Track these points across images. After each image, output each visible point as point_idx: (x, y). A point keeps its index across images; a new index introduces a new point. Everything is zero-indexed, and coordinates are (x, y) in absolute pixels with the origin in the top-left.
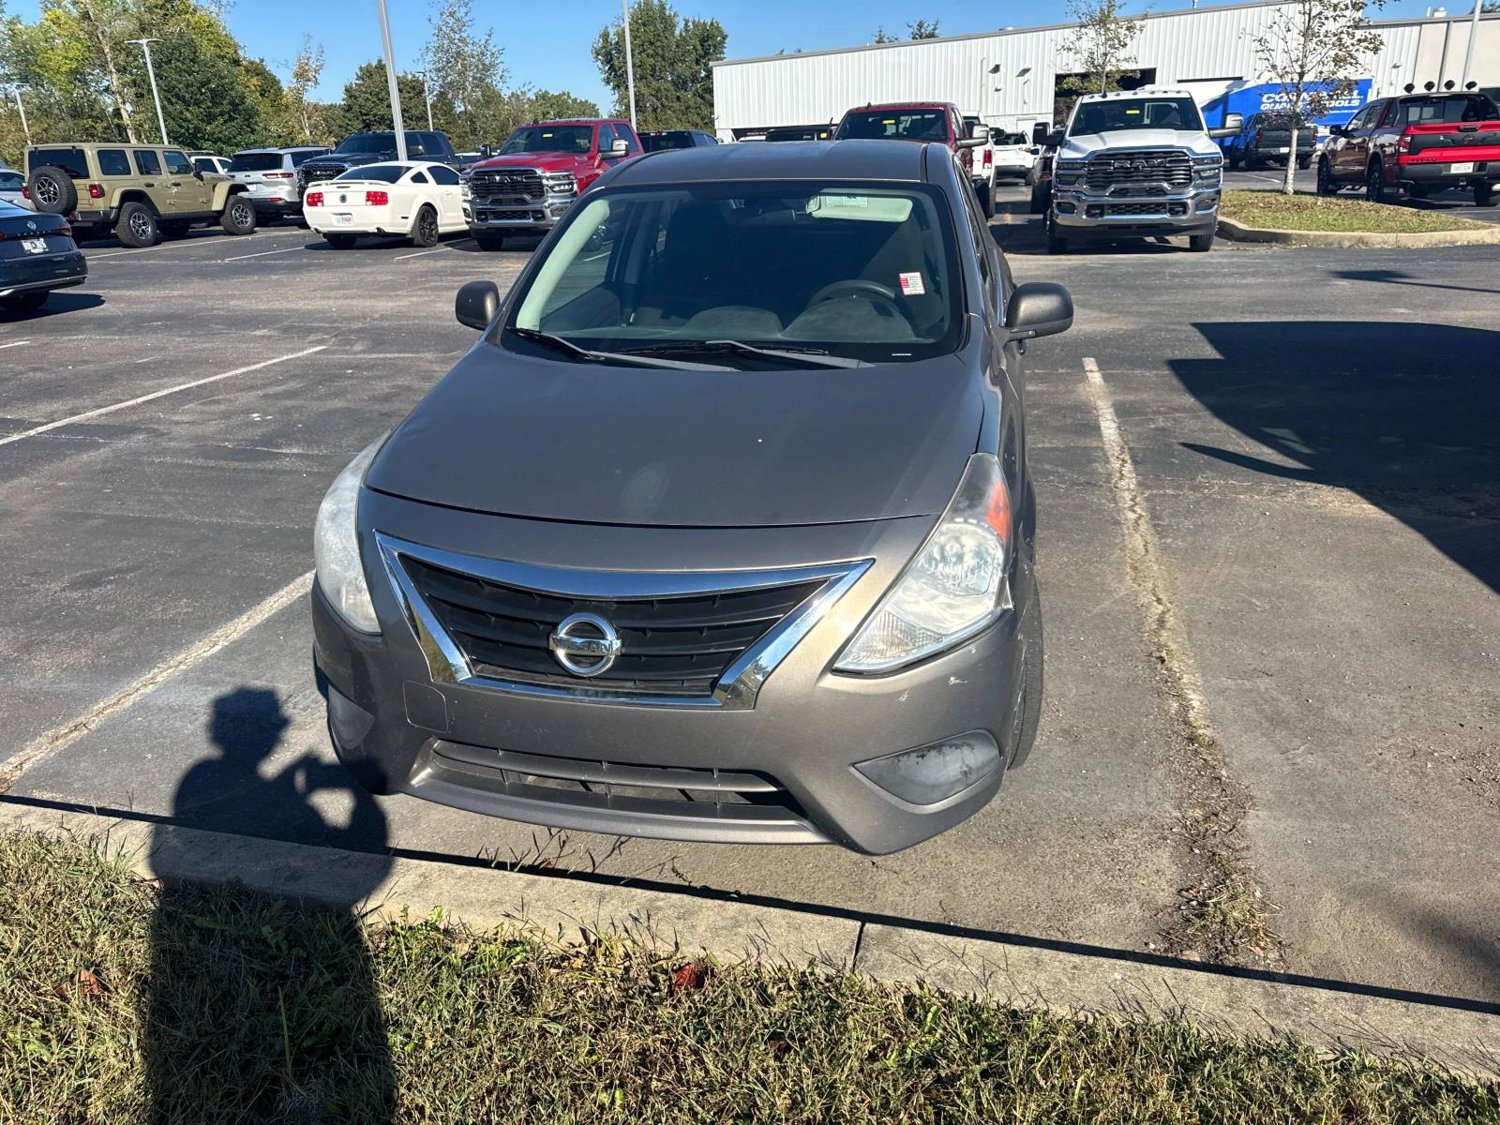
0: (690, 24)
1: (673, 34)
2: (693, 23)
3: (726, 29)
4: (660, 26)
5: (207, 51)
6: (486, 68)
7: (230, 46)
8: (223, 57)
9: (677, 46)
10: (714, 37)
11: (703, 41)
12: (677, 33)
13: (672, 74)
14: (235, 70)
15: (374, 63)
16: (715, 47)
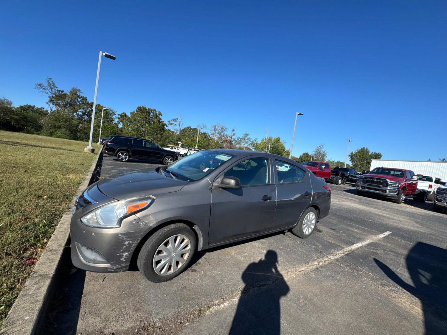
0: (373, 153)
1: (368, 154)
2: (374, 153)
3: (382, 154)
4: (365, 153)
5: (280, 148)
6: (324, 155)
7: (283, 148)
8: (282, 149)
9: (369, 156)
10: (378, 156)
11: (375, 156)
12: (370, 154)
13: (366, 161)
14: (283, 151)
15: (306, 153)
16: (378, 158)
